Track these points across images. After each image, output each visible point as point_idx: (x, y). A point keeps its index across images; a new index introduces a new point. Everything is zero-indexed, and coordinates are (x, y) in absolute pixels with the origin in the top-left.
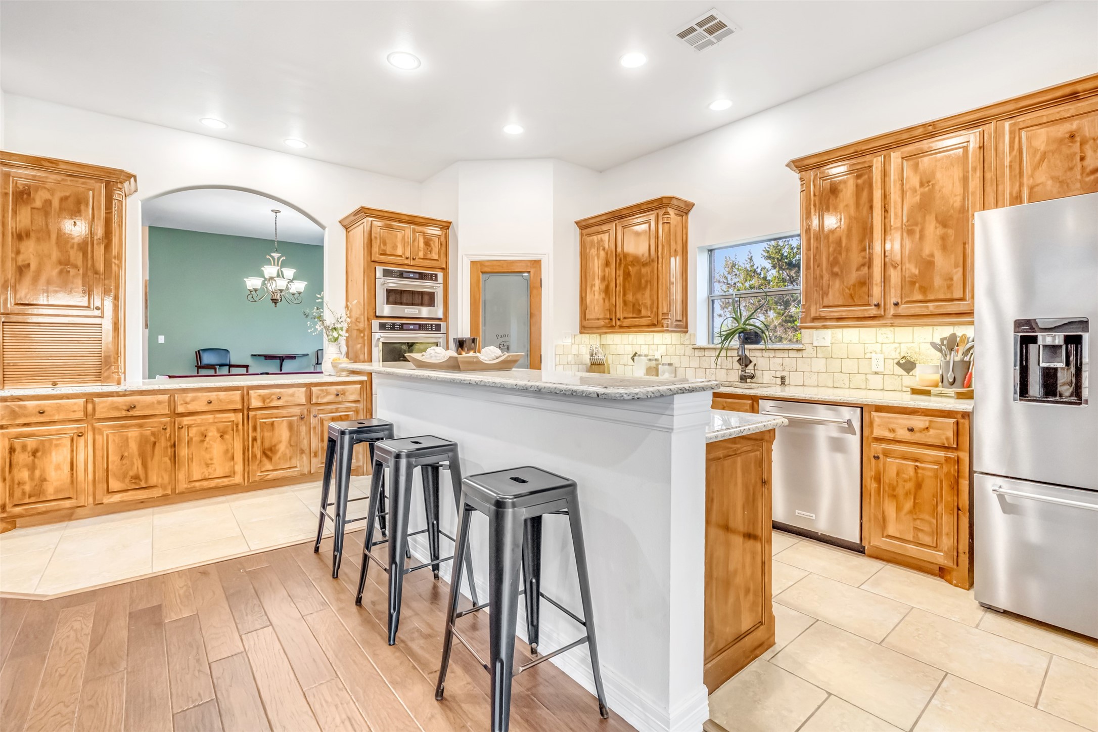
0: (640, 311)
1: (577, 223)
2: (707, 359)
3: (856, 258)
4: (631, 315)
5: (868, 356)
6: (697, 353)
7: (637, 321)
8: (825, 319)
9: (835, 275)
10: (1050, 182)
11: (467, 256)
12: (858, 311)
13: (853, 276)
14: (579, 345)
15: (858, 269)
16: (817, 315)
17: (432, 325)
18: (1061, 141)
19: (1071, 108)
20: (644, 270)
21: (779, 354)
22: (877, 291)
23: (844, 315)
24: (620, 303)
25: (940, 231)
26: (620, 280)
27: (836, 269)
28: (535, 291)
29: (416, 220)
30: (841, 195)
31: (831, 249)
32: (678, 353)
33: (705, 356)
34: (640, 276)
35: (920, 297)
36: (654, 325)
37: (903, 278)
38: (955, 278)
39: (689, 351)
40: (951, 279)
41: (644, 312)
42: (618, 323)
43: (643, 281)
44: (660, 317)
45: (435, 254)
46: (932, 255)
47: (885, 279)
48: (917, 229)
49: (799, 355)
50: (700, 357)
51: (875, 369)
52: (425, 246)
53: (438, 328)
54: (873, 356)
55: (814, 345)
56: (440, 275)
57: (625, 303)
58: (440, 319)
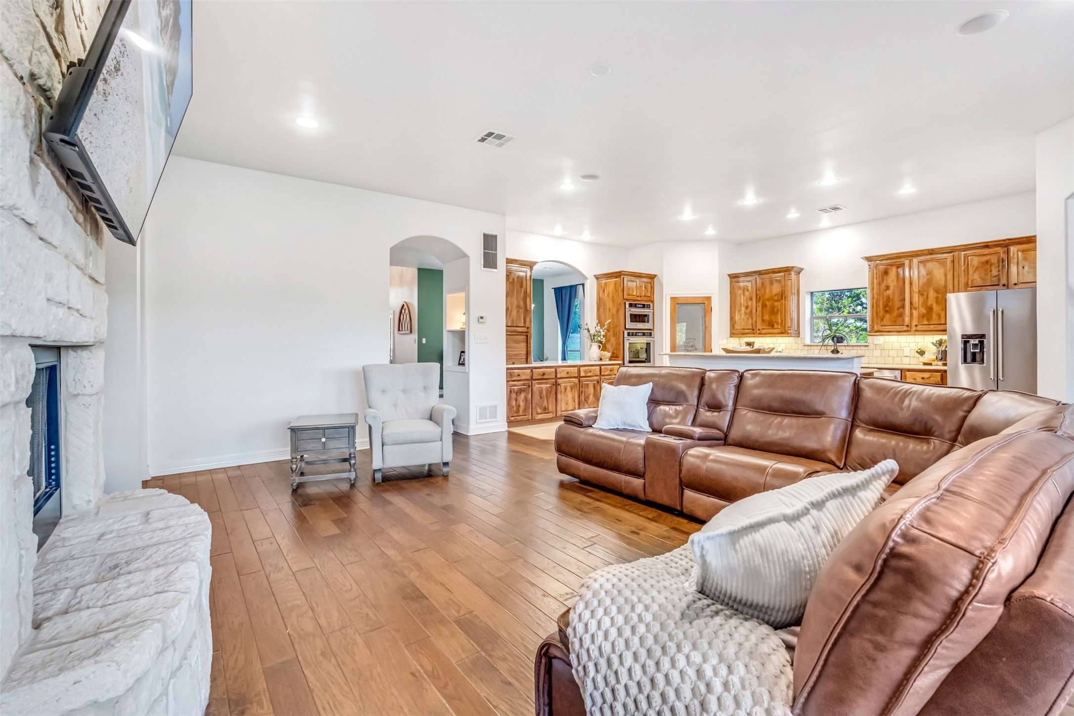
0: (773, 326)
1: (729, 275)
2: (812, 351)
3: (897, 304)
4: (767, 328)
5: (902, 348)
6: (806, 347)
7: (771, 331)
8: (882, 331)
9: (887, 311)
10: (979, 279)
11: (669, 294)
12: (898, 328)
13: (896, 313)
14: (730, 343)
15: (898, 309)
16: (878, 329)
18: (983, 263)
19: (986, 251)
20: (776, 304)
21: (855, 348)
22: (907, 320)
23: (891, 330)
24: (759, 321)
25: (935, 295)
26: (759, 308)
27: (887, 309)
28: (707, 314)
30: (890, 275)
31: (885, 299)
32: (793, 348)
33: (811, 349)
34: (773, 307)
35: (927, 323)
36: (783, 333)
37: (919, 314)
38: (942, 315)
39: (801, 347)
40: (940, 316)
41: (776, 326)
42: (758, 332)
43: (775, 310)
44: (787, 329)
45: (649, 293)
46: (932, 305)
47: (911, 315)
48: (925, 294)
49: (866, 348)
50: (808, 349)
51: (905, 355)
52: (645, 290)
53: (651, 333)
54: (905, 348)
55: (875, 343)
56: (651, 305)
57: (763, 321)
58: (650, 330)
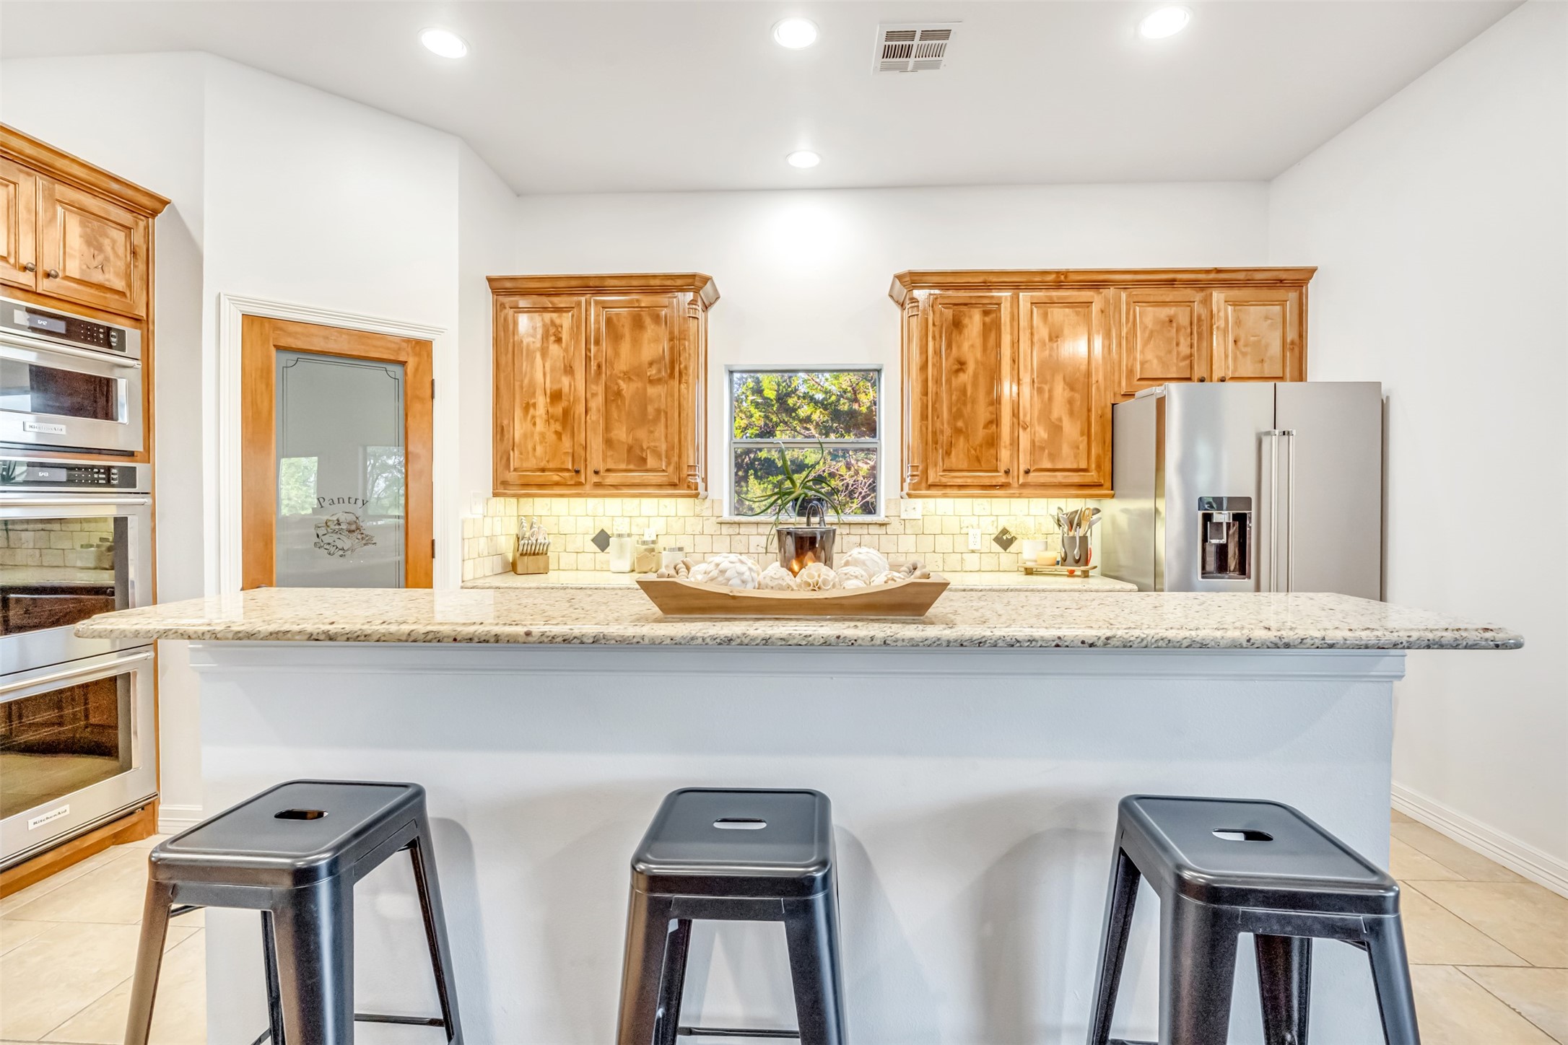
0: (644, 460)
1: (490, 280)
2: (744, 539)
3: (983, 414)
4: (623, 466)
5: (964, 531)
6: (725, 529)
7: (636, 476)
8: (945, 486)
9: (958, 431)
10: (1155, 361)
11: (234, 300)
12: (985, 478)
13: (981, 434)
14: (493, 517)
15: (986, 427)
16: (937, 480)
17: (108, 469)
18: (1163, 323)
19: (1168, 294)
20: (652, 391)
21: (854, 530)
22: (1005, 454)
23: (969, 481)
24: (596, 444)
25: (1067, 394)
26: (597, 403)
27: (960, 424)
28: (416, 407)
29: (60, 163)
30: (966, 331)
31: (954, 397)
32: (689, 530)
33: (739, 534)
34: (643, 401)
35: (1049, 466)
36: (674, 485)
37: (1033, 442)
38: (1081, 447)
39: (711, 527)
40: (1078, 448)
41: (651, 462)
42: (596, 479)
43: (650, 409)
44: (685, 472)
45: (117, 274)
46: (1060, 420)
47: (1015, 443)
48: (1046, 388)
49: (882, 530)
50: (730, 535)
51: (972, 547)
52: (84, 248)
53: (128, 478)
54: (971, 531)
55: (902, 517)
56: (133, 336)
57: (609, 442)
58: (130, 454)
